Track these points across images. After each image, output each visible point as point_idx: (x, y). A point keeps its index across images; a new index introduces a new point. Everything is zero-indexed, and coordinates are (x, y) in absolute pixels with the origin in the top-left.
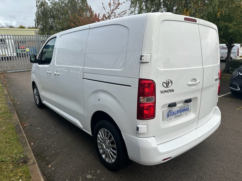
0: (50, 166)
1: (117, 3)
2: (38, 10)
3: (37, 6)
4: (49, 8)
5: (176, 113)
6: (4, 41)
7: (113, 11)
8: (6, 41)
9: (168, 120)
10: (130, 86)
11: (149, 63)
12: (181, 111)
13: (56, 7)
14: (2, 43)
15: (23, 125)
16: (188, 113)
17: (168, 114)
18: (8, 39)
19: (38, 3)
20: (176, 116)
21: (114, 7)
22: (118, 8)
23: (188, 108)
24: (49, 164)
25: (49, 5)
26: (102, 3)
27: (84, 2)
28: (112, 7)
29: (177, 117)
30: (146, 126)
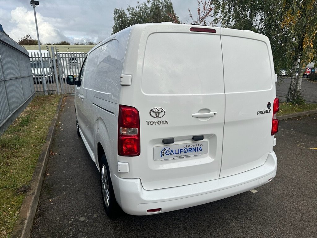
0: (51, 201)
1: (208, 8)
2: (116, 23)
3: (114, 18)
4: (128, 20)
5: (177, 152)
6: (76, 60)
7: (203, 19)
8: (77, 60)
9: (163, 160)
10: (114, 113)
11: (130, 86)
12: (186, 151)
13: (136, 17)
14: (74, 63)
15: (52, 153)
16: (200, 155)
17: (163, 153)
18: (80, 58)
19: (116, 14)
20: (176, 157)
21: (205, 14)
22: (210, 14)
23: (200, 147)
24: (51, 198)
25: (128, 17)
26: (189, 10)
27: (170, 9)
28: (202, 15)
29: (179, 157)
30: (127, 164)
